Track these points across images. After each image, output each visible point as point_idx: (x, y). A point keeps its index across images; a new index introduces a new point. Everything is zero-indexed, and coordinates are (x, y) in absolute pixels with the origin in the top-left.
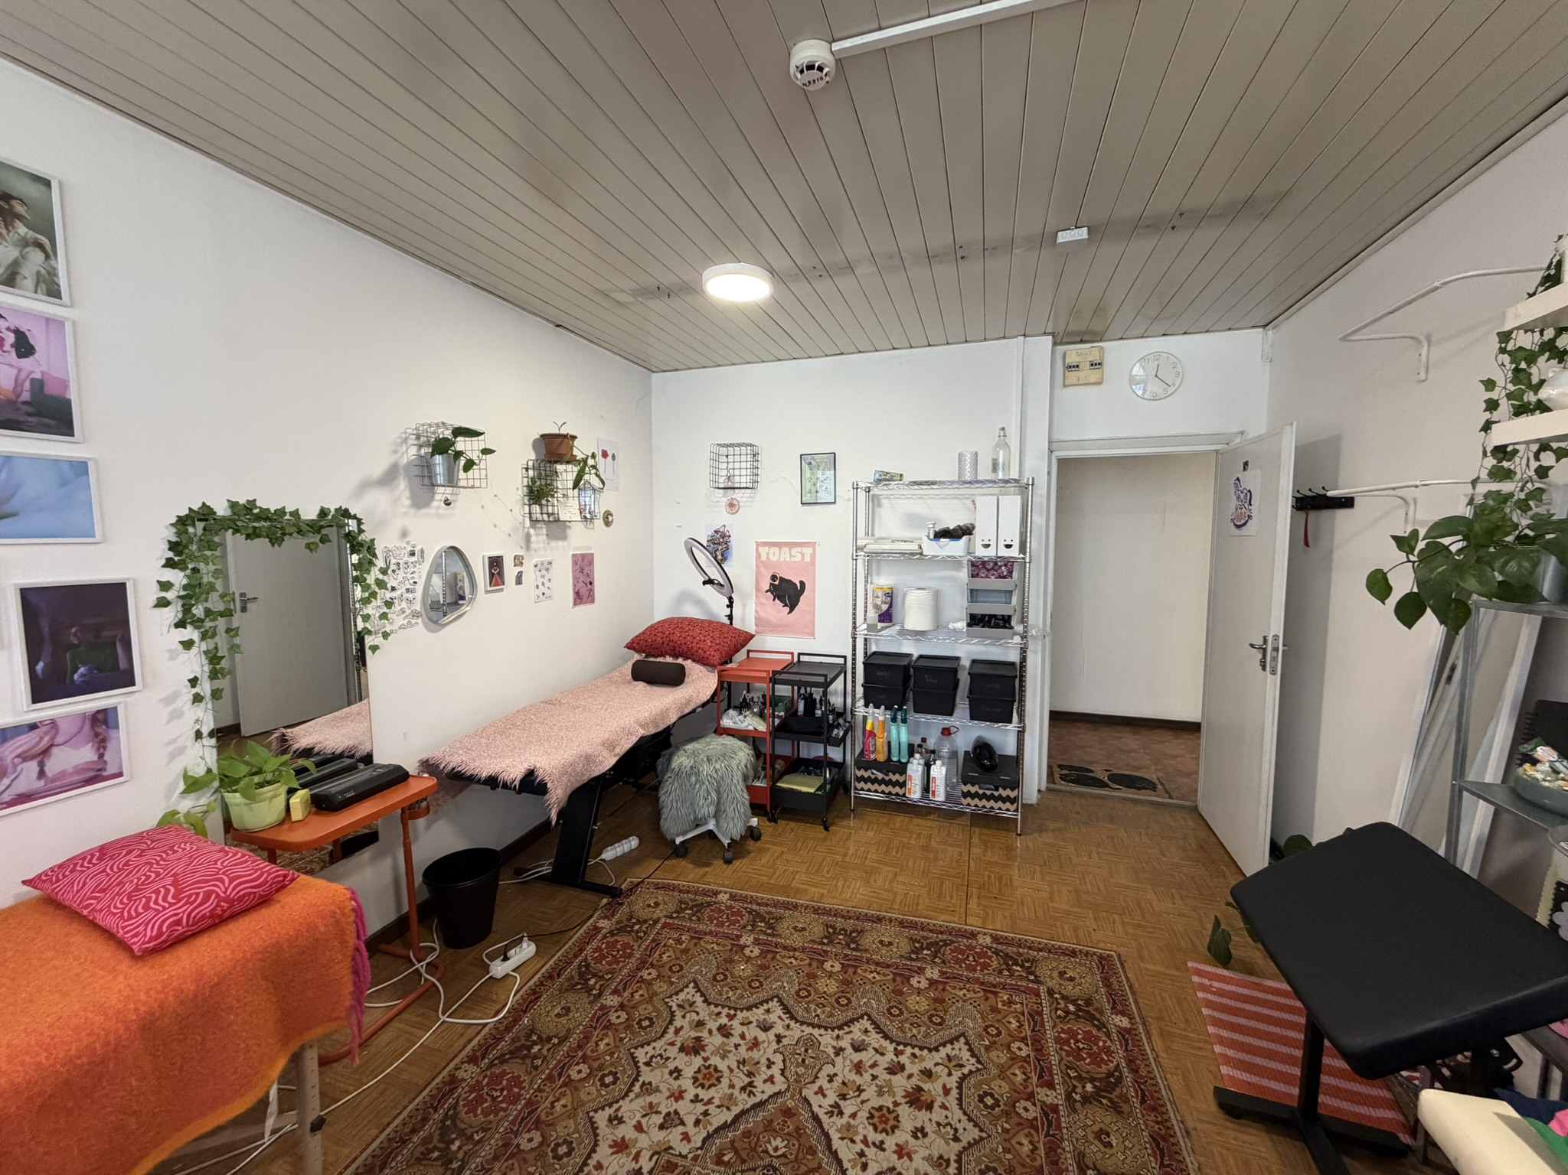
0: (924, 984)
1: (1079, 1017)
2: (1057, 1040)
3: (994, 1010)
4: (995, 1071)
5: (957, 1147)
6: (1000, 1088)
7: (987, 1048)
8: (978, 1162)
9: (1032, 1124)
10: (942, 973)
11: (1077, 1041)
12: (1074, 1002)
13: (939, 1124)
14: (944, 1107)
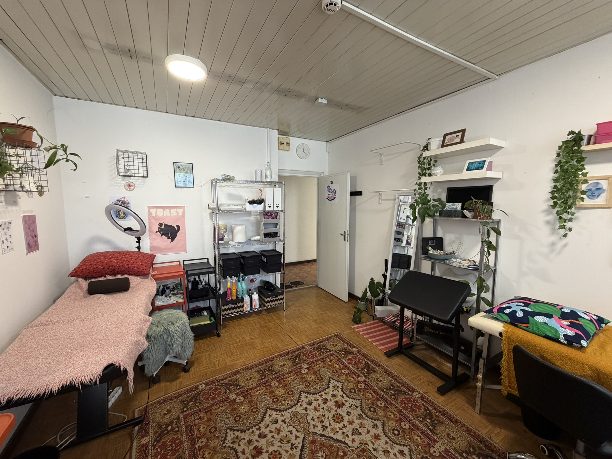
0: (306, 371)
1: (347, 354)
2: (349, 363)
3: (329, 365)
4: (346, 382)
5: (359, 409)
6: (351, 385)
7: (339, 377)
8: (366, 408)
9: (365, 389)
10: (308, 364)
11: (353, 361)
12: (342, 351)
13: (350, 407)
14: (346, 401)
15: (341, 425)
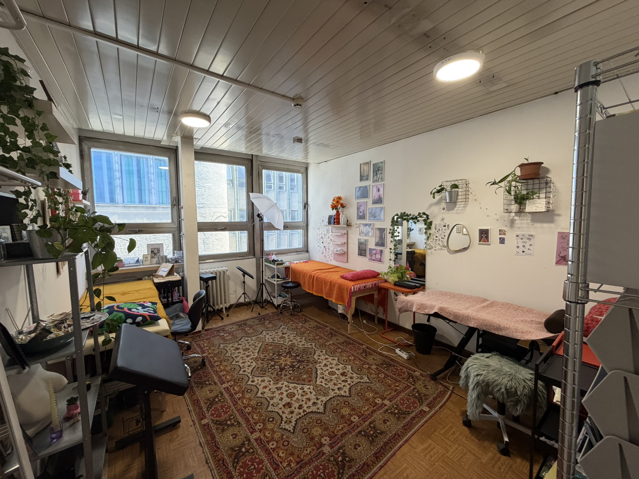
0: (323, 440)
3: (292, 454)
4: (275, 429)
15: (290, 391)
